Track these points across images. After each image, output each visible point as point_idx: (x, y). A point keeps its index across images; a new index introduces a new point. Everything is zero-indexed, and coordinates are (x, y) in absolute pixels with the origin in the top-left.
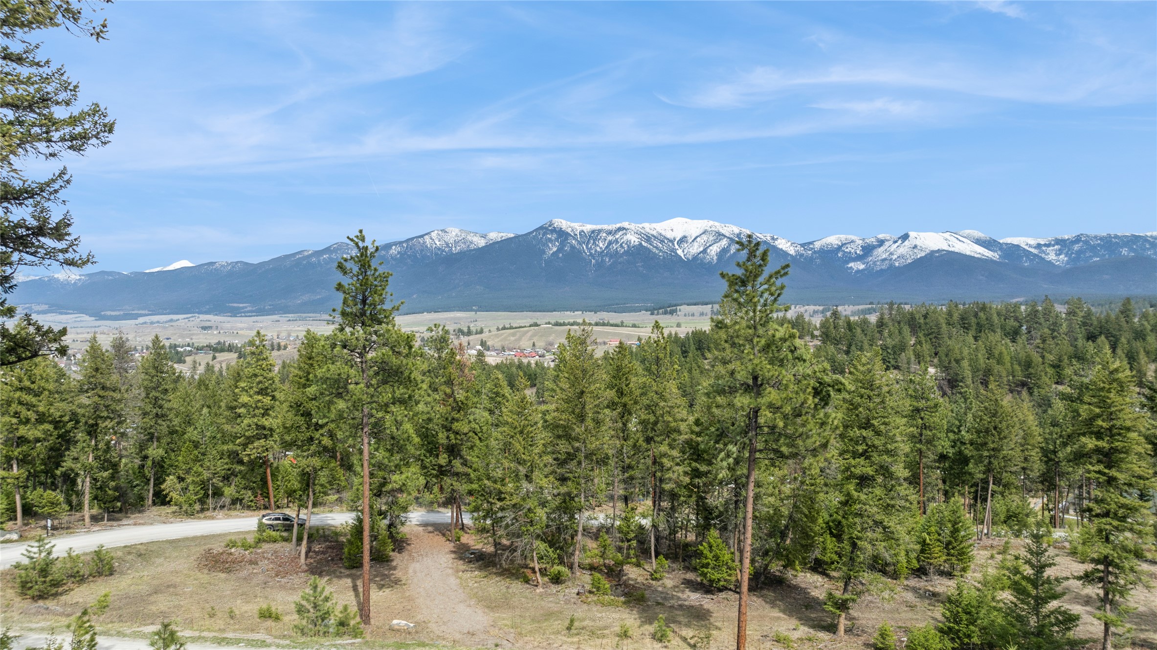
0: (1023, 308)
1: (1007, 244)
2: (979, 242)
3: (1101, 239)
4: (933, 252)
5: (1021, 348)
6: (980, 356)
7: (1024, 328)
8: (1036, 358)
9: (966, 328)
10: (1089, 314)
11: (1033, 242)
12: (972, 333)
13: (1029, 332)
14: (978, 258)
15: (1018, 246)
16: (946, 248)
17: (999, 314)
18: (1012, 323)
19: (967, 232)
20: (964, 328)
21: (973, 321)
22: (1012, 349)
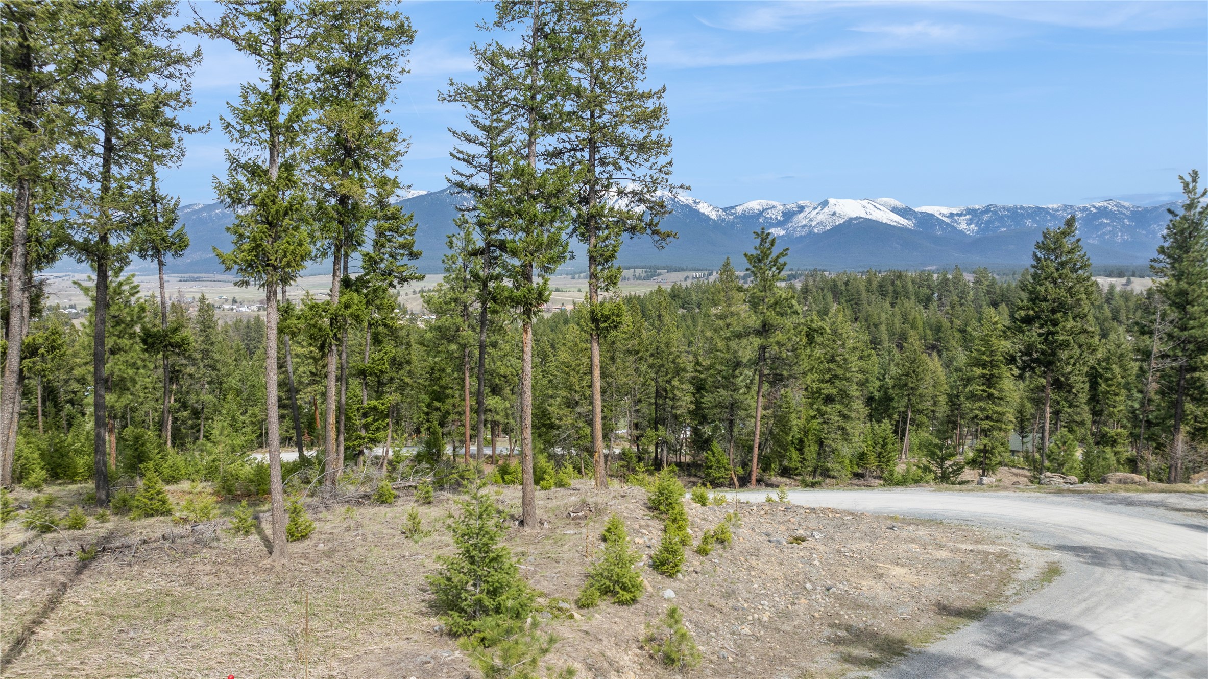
0: (935, 276)
1: (921, 213)
2: (895, 210)
3: (1008, 210)
4: (851, 219)
5: (933, 314)
6: (896, 321)
7: (936, 295)
8: (946, 324)
9: (884, 295)
10: (993, 282)
11: (946, 211)
12: (889, 300)
13: (940, 299)
14: (894, 227)
15: (932, 215)
16: (864, 215)
17: (913, 282)
18: (925, 291)
19: (885, 199)
20: (882, 295)
21: (891, 288)
22: (925, 315)
